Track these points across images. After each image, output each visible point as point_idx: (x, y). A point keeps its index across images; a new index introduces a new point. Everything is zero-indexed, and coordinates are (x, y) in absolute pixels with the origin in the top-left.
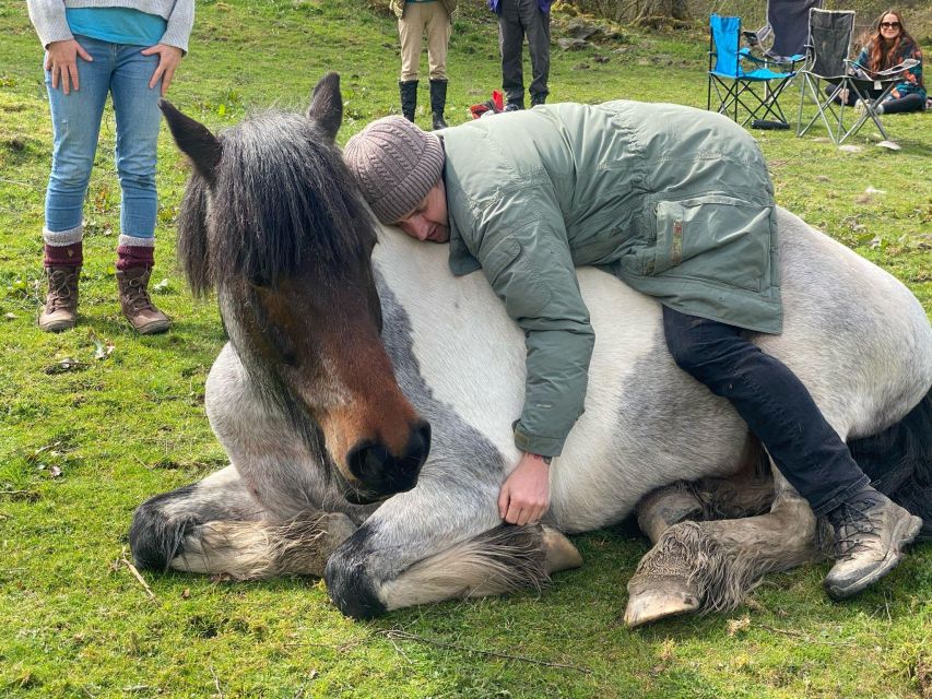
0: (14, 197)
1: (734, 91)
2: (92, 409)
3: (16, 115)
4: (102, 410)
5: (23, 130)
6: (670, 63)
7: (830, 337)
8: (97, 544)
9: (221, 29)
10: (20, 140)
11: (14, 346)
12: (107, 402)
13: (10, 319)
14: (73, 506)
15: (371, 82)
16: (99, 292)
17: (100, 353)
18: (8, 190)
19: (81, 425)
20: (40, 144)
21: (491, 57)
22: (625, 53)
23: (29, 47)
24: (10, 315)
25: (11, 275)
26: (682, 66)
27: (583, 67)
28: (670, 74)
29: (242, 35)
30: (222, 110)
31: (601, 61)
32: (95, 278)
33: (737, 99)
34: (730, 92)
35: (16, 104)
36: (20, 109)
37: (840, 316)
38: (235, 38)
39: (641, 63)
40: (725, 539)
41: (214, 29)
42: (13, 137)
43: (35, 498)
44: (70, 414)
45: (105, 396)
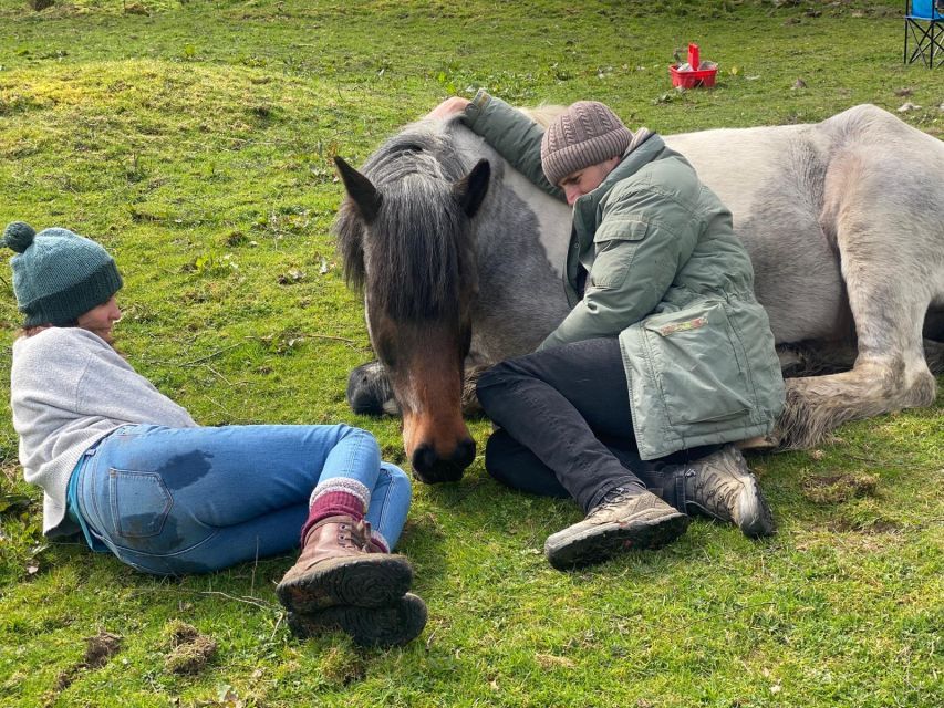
0: (259, 155)
1: (930, 33)
2: (315, 309)
3: (262, 87)
4: (323, 308)
5: (268, 99)
6: (884, 15)
7: (914, 214)
8: (314, 402)
9: (448, 7)
10: (266, 107)
11: (255, 265)
12: (327, 303)
13: (253, 246)
14: (297, 377)
15: (583, 47)
16: (325, 224)
17: (324, 269)
18: (255, 149)
19: (305, 320)
20: (281, 110)
21: (703, 18)
22: (839, 6)
23: (277, 32)
24: (254, 243)
25: (255, 213)
26: (896, 16)
27: (793, 22)
28: (882, 24)
29: (467, 11)
30: (442, 78)
31: (813, 15)
32: (323, 214)
33: (933, 41)
34: (926, 34)
35: (262, 78)
36: (266, 81)
37: (925, 196)
38: (460, 14)
39: (854, 15)
40: (807, 391)
41: (442, 7)
42: (260, 105)
43: (267, 371)
44: (297, 312)
45: (325, 299)
